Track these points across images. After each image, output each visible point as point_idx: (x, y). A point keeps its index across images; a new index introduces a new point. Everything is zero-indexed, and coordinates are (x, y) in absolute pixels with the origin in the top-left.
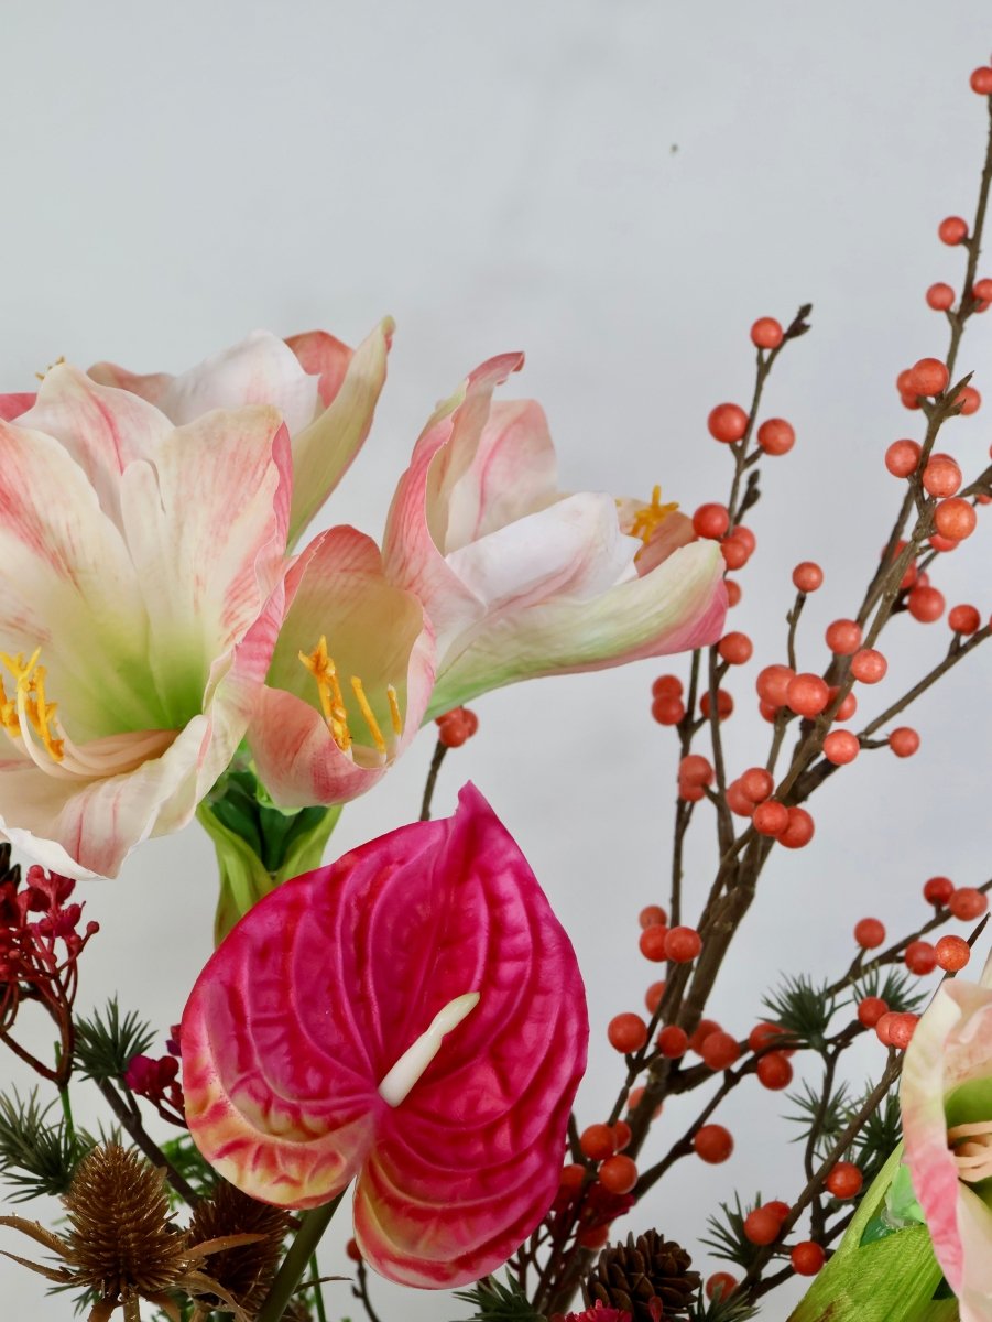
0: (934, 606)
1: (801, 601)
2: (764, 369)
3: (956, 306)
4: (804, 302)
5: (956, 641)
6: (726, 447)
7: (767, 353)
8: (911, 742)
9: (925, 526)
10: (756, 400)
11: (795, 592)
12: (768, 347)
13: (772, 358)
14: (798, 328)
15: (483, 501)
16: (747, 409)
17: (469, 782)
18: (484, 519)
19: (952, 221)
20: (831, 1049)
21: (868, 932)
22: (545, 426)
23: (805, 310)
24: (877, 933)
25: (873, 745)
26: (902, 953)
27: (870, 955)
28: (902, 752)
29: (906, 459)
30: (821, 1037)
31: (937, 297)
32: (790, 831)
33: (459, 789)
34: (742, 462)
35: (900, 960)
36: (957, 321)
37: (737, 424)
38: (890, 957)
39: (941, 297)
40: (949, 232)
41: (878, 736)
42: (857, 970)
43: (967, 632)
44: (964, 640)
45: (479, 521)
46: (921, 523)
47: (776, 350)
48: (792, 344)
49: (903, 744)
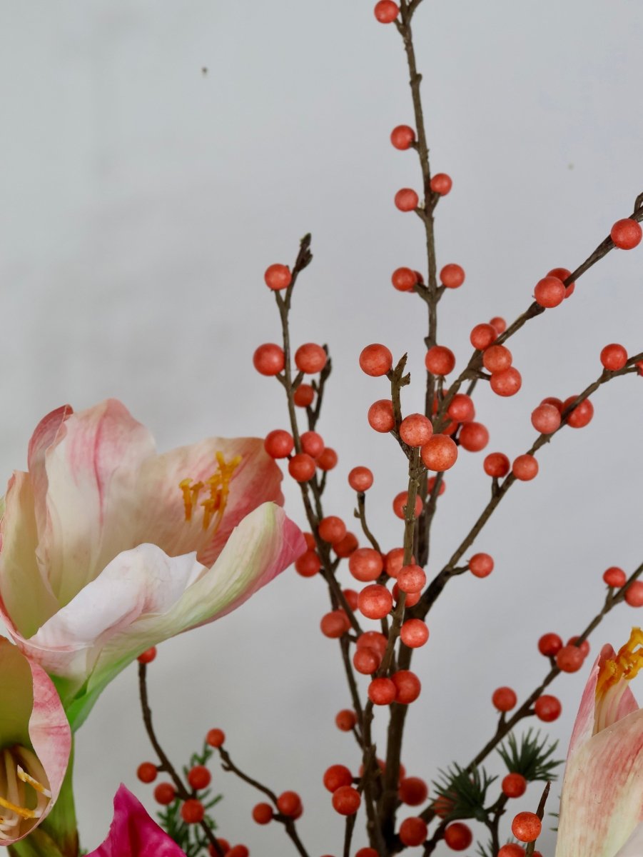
0: (479, 438)
1: (362, 499)
2: (284, 306)
3: (421, 203)
4: (302, 236)
5: (495, 484)
6: (274, 379)
7: (283, 293)
8: (485, 565)
9: (417, 467)
10: (286, 335)
11: (354, 494)
12: (282, 288)
13: (289, 295)
14: (304, 259)
15: (100, 485)
16: (281, 344)
17: (121, 784)
18: (106, 501)
19: (400, 130)
20: (492, 816)
21: (503, 699)
22: (127, 413)
23: (306, 241)
24: (510, 698)
25: (461, 571)
26: (533, 707)
27: (509, 715)
28: (481, 574)
29: (383, 418)
30: (482, 809)
31: (404, 199)
32: (401, 693)
33: (114, 795)
34: (290, 388)
35: (532, 713)
36: (427, 214)
37: (276, 359)
38: (525, 712)
39: (408, 200)
40: (399, 140)
41: (462, 563)
42: (504, 728)
43: (502, 475)
44: (501, 481)
45: (101, 503)
46: (414, 466)
47: (290, 286)
48: (302, 275)
49: (481, 566)
